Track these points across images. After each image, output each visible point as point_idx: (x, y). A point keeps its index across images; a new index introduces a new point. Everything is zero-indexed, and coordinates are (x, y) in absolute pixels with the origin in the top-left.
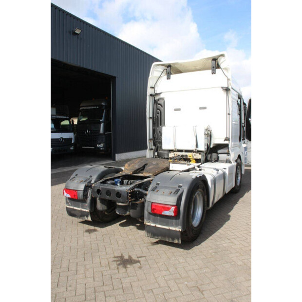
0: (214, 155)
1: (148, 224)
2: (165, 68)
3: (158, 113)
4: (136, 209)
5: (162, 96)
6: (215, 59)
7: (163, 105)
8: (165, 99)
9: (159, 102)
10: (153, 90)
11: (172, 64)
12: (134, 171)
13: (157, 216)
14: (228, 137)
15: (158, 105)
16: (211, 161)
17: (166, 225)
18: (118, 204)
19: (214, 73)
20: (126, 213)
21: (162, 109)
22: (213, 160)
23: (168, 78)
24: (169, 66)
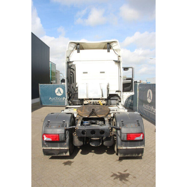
0: (109, 101)
1: (121, 148)
2: (76, 45)
3: (71, 75)
4: (110, 140)
5: (74, 63)
6: (108, 43)
7: (75, 69)
8: (76, 66)
9: (71, 67)
10: (68, 59)
11: (81, 43)
12: (89, 114)
13: (128, 142)
15: (71, 70)
17: (134, 146)
18: (92, 138)
19: (109, 51)
20: (100, 144)
21: (74, 72)
22: (109, 104)
23: (78, 52)
24: (78, 44)
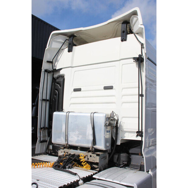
0: (123, 156)
6: (126, 22)
7: (61, 84)
8: (65, 77)
10: (51, 65)
14: (140, 130)
15: (56, 84)
16: (118, 166)
21: (60, 89)
22: (121, 163)
24: (72, 36)
